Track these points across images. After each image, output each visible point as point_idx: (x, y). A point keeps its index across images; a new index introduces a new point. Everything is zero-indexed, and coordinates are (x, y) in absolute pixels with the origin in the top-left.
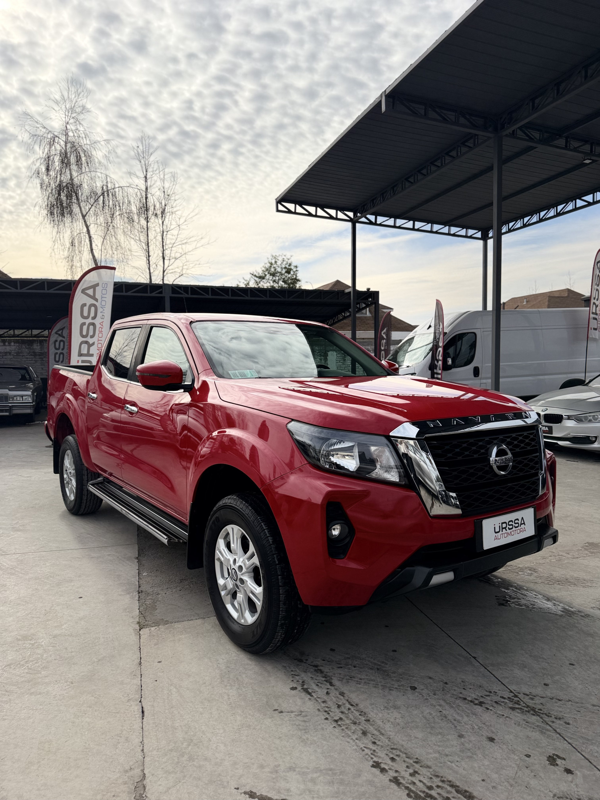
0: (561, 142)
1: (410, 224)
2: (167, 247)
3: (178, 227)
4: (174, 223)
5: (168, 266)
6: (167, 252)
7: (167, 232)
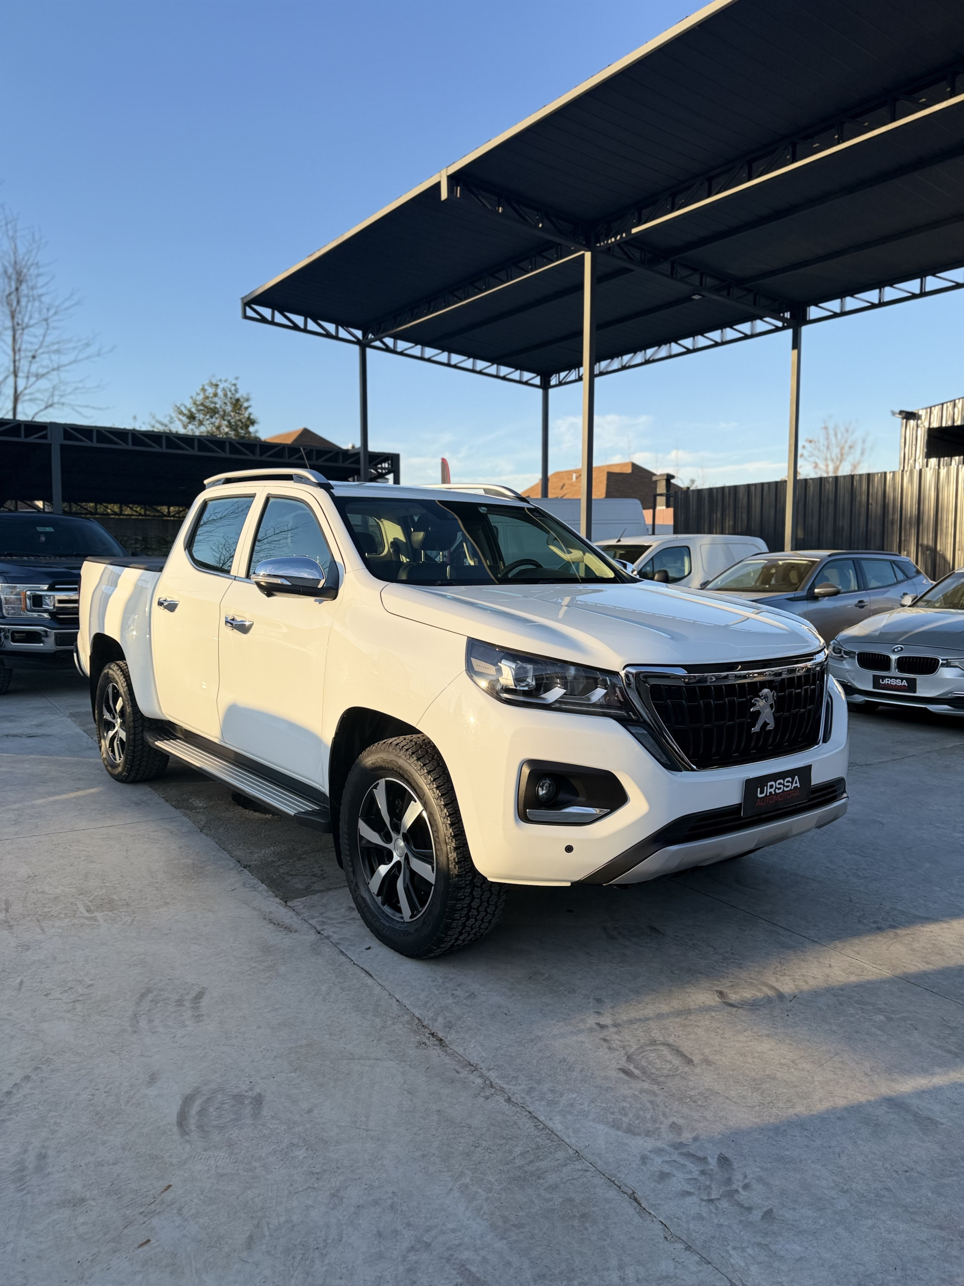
0: (666, 267)
1: (443, 357)
2: (23, 354)
3: (44, 323)
4: (36, 315)
5: (25, 388)
6: (24, 365)
7: (23, 329)
